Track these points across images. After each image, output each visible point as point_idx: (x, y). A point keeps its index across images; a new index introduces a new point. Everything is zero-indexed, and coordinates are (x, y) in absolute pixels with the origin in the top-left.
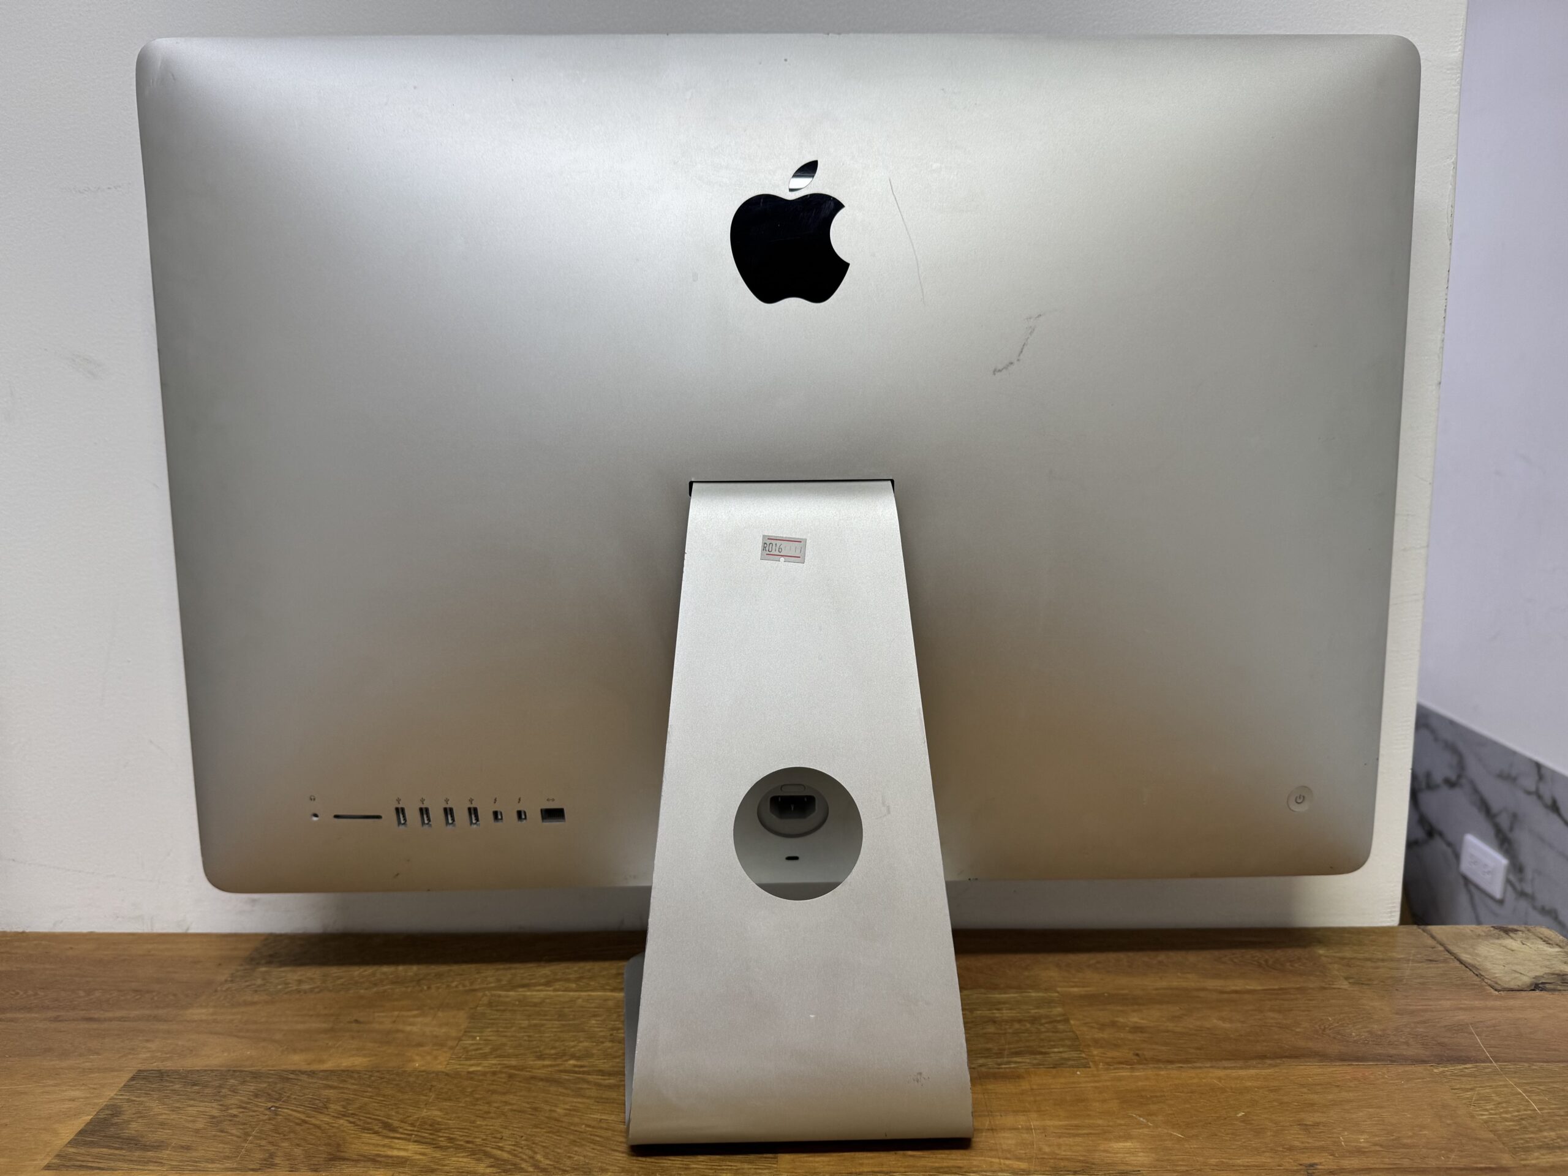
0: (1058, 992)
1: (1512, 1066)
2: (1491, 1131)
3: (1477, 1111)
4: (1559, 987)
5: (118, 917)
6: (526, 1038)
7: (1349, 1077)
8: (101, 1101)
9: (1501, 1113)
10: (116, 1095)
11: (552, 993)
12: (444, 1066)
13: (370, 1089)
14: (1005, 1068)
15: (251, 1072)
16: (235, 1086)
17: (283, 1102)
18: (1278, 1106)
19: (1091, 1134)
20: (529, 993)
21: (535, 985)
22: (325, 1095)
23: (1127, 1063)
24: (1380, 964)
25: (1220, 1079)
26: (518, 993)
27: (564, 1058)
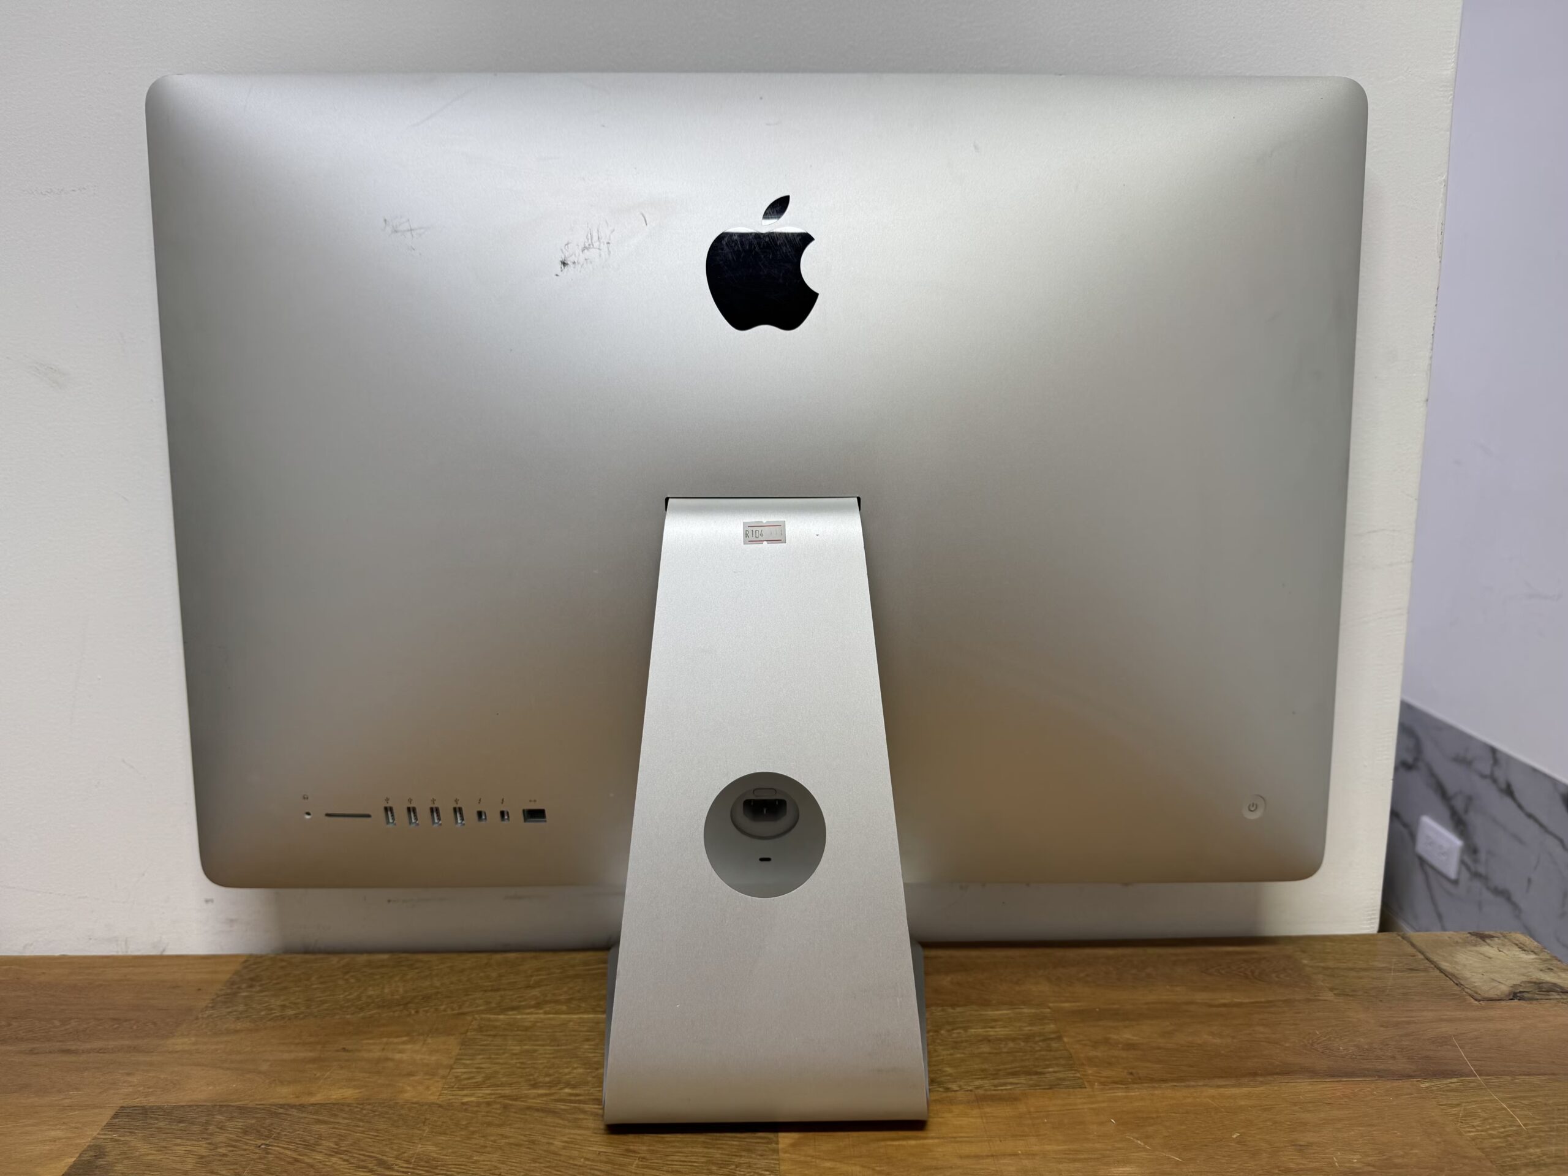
0: (1049, 1008)
1: (1494, 1080)
2: (1479, 1149)
3: (1464, 1128)
4: (1537, 996)
5: (90, 939)
6: (518, 1065)
7: (1339, 1094)
8: (84, 1141)
9: (1488, 1129)
10: (98, 1134)
11: (542, 1016)
12: (436, 1097)
13: (361, 1124)
14: (1002, 1090)
15: (238, 1107)
16: (222, 1122)
17: (274, 1139)
18: (1272, 1125)
19: (1091, 1158)
20: (519, 1017)
21: (525, 1007)
22: (316, 1131)
23: (1121, 1082)
24: (1362, 974)
25: (1213, 1097)
26: (507, 1017)
27: (559, 1087)
